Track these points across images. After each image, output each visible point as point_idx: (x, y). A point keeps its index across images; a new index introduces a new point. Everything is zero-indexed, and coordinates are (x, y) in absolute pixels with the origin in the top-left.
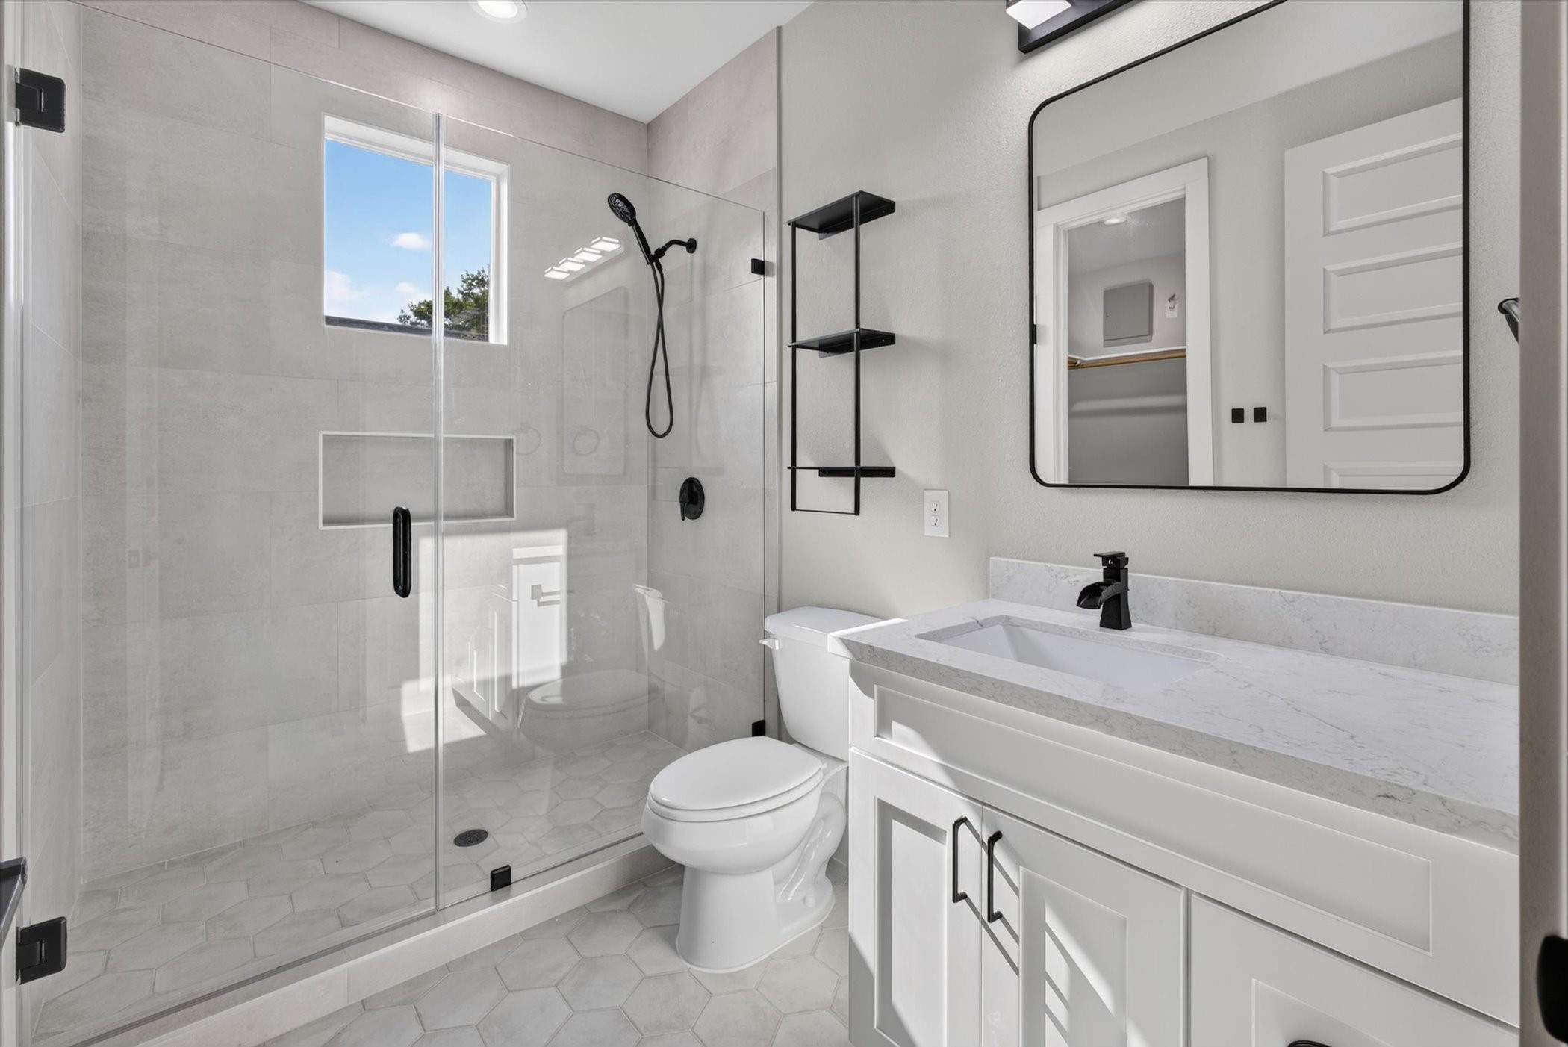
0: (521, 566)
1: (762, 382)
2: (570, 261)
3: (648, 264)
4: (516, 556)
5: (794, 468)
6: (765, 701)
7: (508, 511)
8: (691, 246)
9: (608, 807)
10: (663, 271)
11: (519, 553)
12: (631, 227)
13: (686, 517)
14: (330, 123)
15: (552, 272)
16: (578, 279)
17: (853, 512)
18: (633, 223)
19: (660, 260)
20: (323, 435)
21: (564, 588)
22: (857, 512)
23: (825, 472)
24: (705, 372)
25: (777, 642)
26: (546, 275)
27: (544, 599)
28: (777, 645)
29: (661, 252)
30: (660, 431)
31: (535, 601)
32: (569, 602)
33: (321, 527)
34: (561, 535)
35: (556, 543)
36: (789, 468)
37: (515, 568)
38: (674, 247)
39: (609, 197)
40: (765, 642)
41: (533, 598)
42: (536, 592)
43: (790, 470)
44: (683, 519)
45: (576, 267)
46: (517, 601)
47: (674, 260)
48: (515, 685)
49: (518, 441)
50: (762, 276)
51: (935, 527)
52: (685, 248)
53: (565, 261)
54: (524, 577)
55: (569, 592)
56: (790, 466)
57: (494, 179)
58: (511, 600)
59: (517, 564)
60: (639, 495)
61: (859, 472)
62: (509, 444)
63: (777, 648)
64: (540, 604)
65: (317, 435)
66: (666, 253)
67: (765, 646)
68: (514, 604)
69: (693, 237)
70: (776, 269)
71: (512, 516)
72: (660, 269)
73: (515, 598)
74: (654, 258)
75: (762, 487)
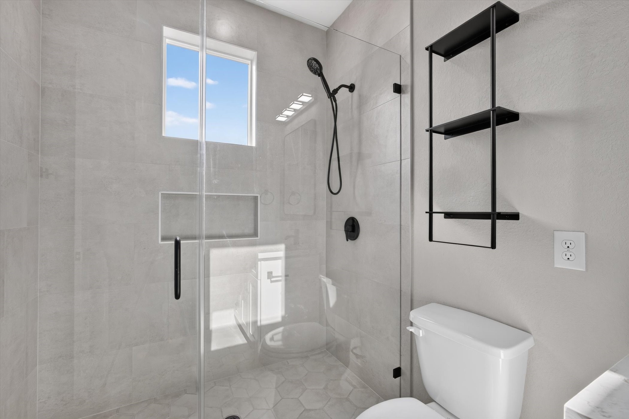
0: (262, 262)
1: (399, 159)
2: (287, 110)
3: (329, 98)
4: (259, 257)
5: (431, 213)
6: (400, 355)
7: (255, 234)
8: (352, 88)
9: (307, 408)
10: (337, 102)
11: (261, 256)
12: (320, 77)
13: (349, 239)
14: (167, 31)
15: (279, 117)
16: (291, 119)
17: (490, 246)
18: (321, 75)
19: (335, 95)
20: (162, 194)
21: (284, 274)
22: (493, 246)
23: (448, 215)
24: (360, 157)
25: (421, 331)
26: (277, 119)
27: (273, 279)
28: (421, 333)
29: (336, 91)
30: (335, 191)
31: (269, 280)
32: (286, 280)
33: (160, 242)
34: (282, 247)
35: (280, 251)
36: (426, 212)
37: (259, 263)
38: (343, 89)
39: (308, 61)
40: (411, 329)
41: (268, 278)
42: (270, 275)
43: (428, 214)
44: (347, 240)
45: (290, 113)
46: (261, 280)
47: (343, 95)
48: (259, 324)
49: (260, 197)
50: (399, 95)
51: (568, 261)
52: (348, 89)
53: (285, 110)
54: (263, 267)
55: (286, 276)
56: (428, 211)
57: (249, 62)
58: (257, 279)
59: (260, 261)
60: (322, 226)
61: (496, 216)
62: (256, 198)
63: (421, 335)
64: (272, 282)
65: (159, 194)
66: (338, 92)
67: (411, 332)
68: (259, 281)
69: (353, 83)
70: (409, 89)
71: (258, 237)
72: (335, 101)
73: (259, 278)
74: (332, 95)
75: (399, 223)
